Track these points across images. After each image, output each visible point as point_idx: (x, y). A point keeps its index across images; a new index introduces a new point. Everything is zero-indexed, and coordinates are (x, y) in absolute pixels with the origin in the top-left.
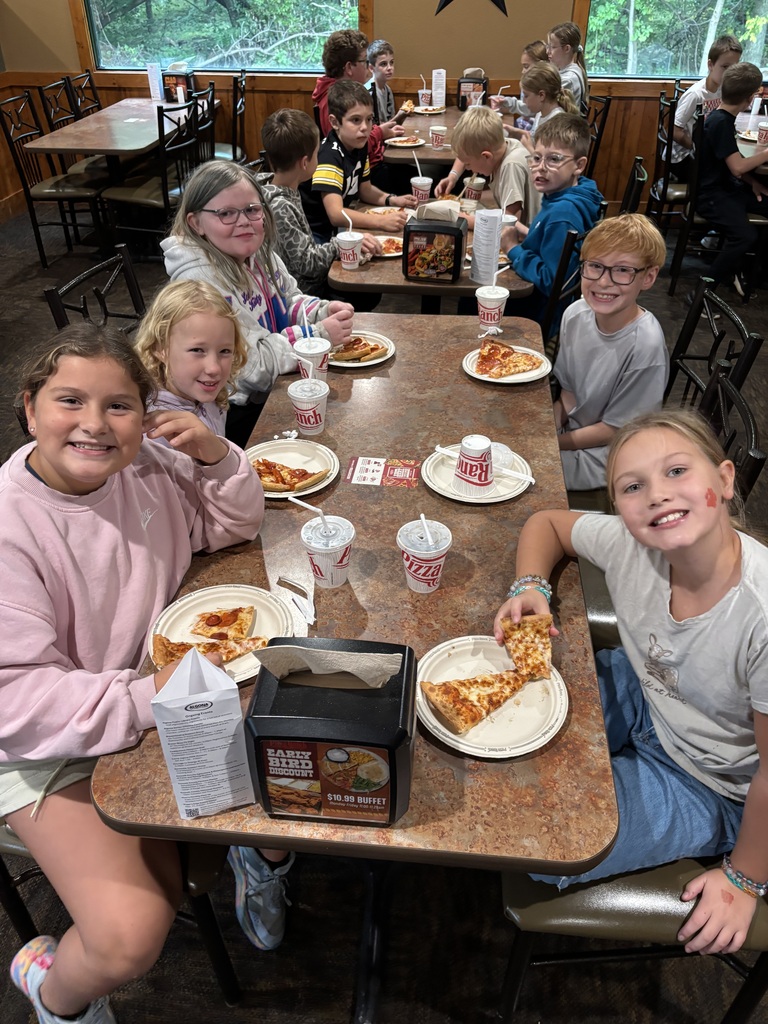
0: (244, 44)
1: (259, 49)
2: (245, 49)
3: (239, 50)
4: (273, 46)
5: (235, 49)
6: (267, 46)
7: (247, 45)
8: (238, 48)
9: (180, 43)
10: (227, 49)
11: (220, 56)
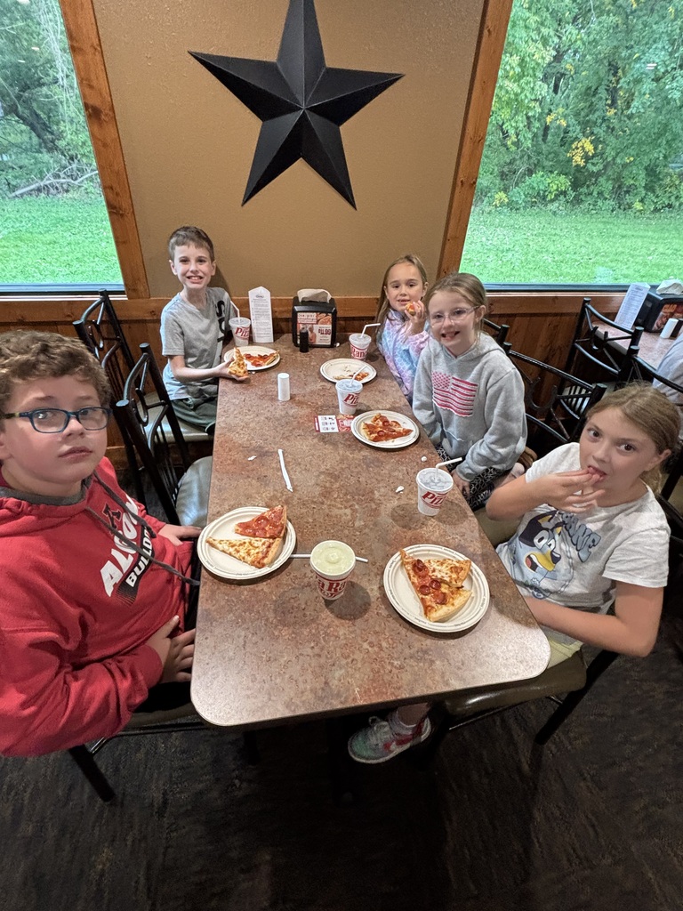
0: (57, 176)
1: (70, 180)
2: (58, 180)
3: (53, 180)
4: (82, 179)
5: (49, 179)
6: (76, 179)
7: (59, 177)
8: (52, 179)
9: (21, 168)
10: (42, 179)
11: (37, 184)
